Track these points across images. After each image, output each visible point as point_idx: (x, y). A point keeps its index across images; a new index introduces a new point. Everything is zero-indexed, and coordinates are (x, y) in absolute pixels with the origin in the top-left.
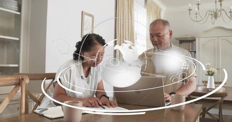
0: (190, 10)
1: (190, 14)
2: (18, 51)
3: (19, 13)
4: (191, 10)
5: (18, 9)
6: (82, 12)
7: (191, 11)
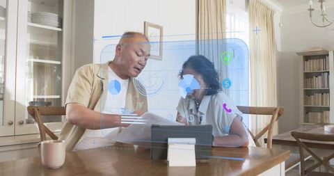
0: (311, 10)
1: (311, 16)
2: (59, 78)
3: (60, 30)
4: (313, 10)
5: (59, 24)
6: (145, 23)
7: (313, 12)
